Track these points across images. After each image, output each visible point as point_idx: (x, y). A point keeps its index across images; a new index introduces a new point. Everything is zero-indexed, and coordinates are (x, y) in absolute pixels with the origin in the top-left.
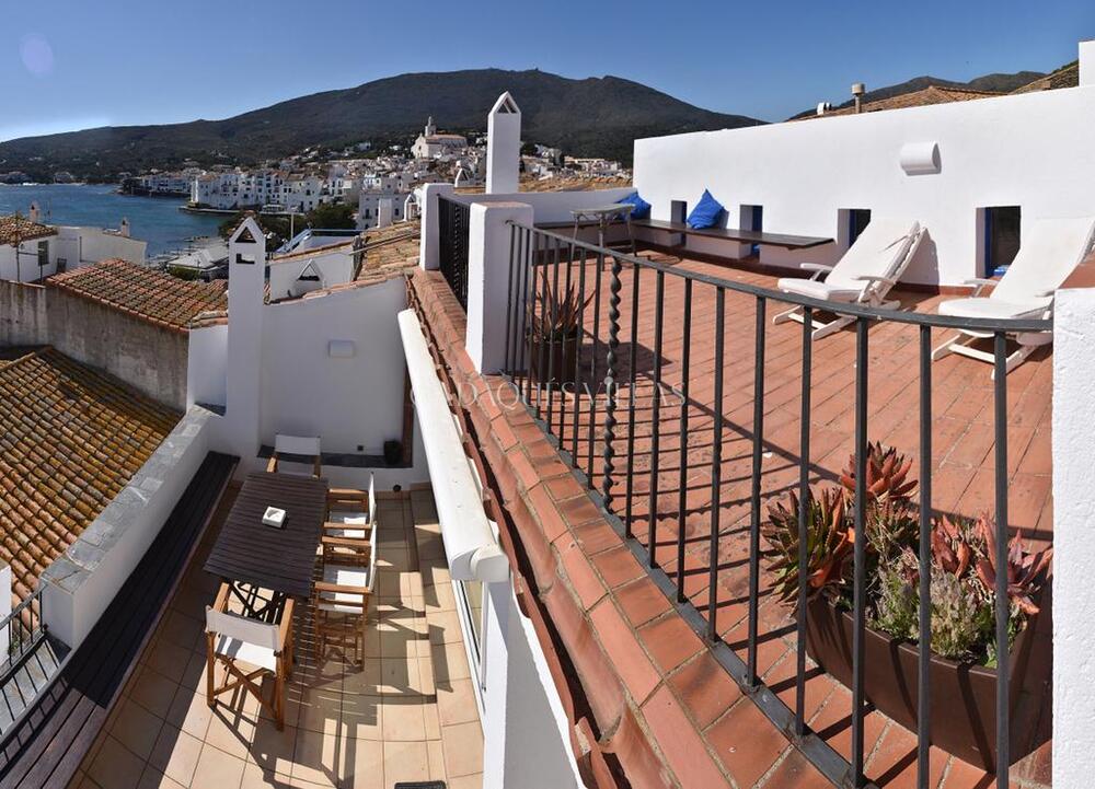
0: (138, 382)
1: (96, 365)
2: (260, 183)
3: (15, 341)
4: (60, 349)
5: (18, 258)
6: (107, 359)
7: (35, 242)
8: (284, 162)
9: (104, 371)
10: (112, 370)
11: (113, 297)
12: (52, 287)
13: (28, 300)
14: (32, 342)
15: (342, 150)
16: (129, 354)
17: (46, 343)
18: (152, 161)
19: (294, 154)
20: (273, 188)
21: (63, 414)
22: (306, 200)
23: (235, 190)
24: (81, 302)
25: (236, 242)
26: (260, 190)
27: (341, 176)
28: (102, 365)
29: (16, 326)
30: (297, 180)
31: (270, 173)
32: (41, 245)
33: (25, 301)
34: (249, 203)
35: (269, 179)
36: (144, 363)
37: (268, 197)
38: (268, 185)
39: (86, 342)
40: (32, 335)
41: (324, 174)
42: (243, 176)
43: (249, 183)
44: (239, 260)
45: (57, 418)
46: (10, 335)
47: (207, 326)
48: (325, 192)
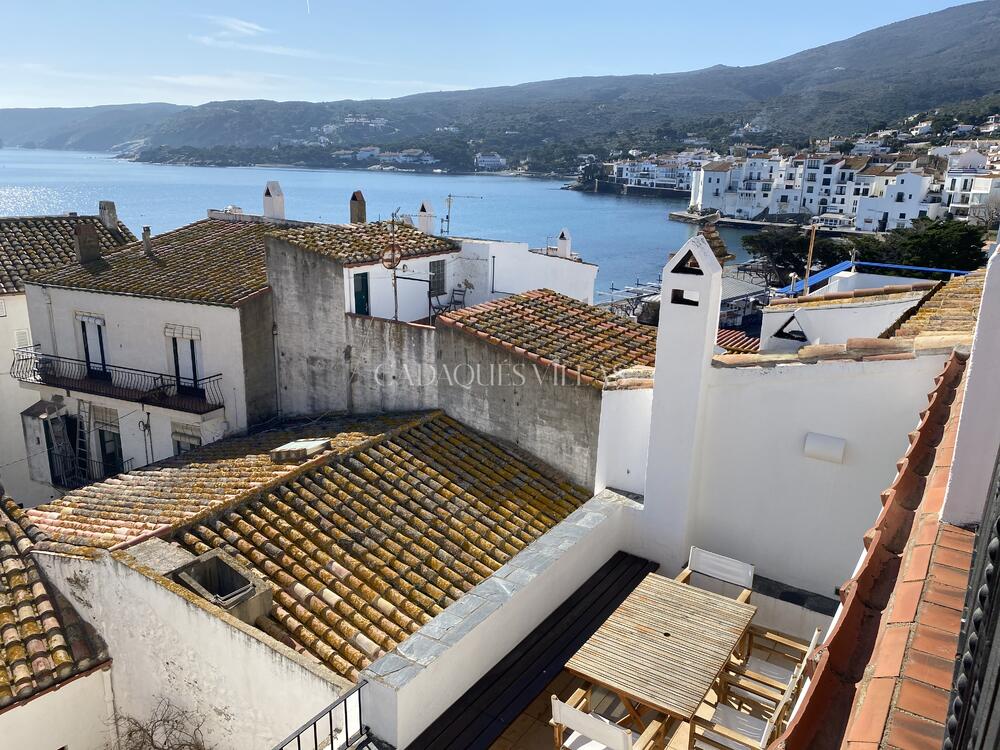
0: (560, 461)
1: (504, 436)
2: (812, 178)
3: (391, 404)
4: (455, 416)
5: (395, 285)
6: (520, 428)
7: (426, 261)
8: (861, 141)
9: (515, 446)
10: (527, 444)
11: (532, 345)
12: (444, 329)
13: (410, 346)
14: (416, 405)
15: (982, 121)
16: (550, 425)
17: (436, 406)
18: (630, 136)
19: (883, 127)
20: (833, 187)
21: (452, 501)
22: (895, 209)
23: (766, 188)
24: (485, 351)
25: (673, 271)
26: (810, 190)
27: (973, 170)
28: (512, 438)
29: (392, 383)
30: (882, 173)
31: (834, 161)
32: (433, 265)
33: (406, 349)
34: (789, 211)
35: (828, 171)
36: (572, 437)
37: (824, 202)
38: (826, 182)
39: (490, 405)
40: (415, 396)
41: (937, 166)
42: (783, 163)
43: (791, 177)
44: (678, 297)
45: (444, 507)
46: (384, 396)
47: (626, 388)
48: (934, 197)
